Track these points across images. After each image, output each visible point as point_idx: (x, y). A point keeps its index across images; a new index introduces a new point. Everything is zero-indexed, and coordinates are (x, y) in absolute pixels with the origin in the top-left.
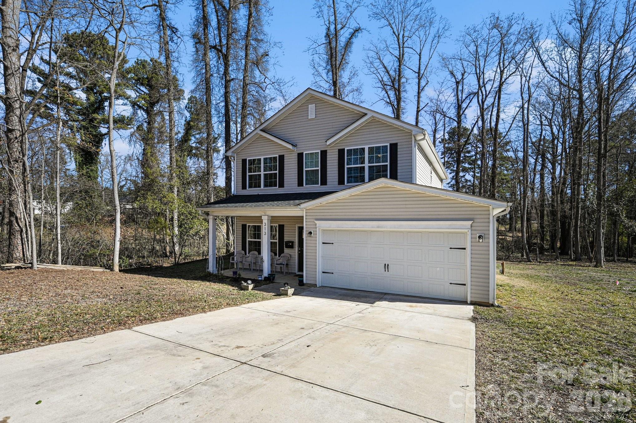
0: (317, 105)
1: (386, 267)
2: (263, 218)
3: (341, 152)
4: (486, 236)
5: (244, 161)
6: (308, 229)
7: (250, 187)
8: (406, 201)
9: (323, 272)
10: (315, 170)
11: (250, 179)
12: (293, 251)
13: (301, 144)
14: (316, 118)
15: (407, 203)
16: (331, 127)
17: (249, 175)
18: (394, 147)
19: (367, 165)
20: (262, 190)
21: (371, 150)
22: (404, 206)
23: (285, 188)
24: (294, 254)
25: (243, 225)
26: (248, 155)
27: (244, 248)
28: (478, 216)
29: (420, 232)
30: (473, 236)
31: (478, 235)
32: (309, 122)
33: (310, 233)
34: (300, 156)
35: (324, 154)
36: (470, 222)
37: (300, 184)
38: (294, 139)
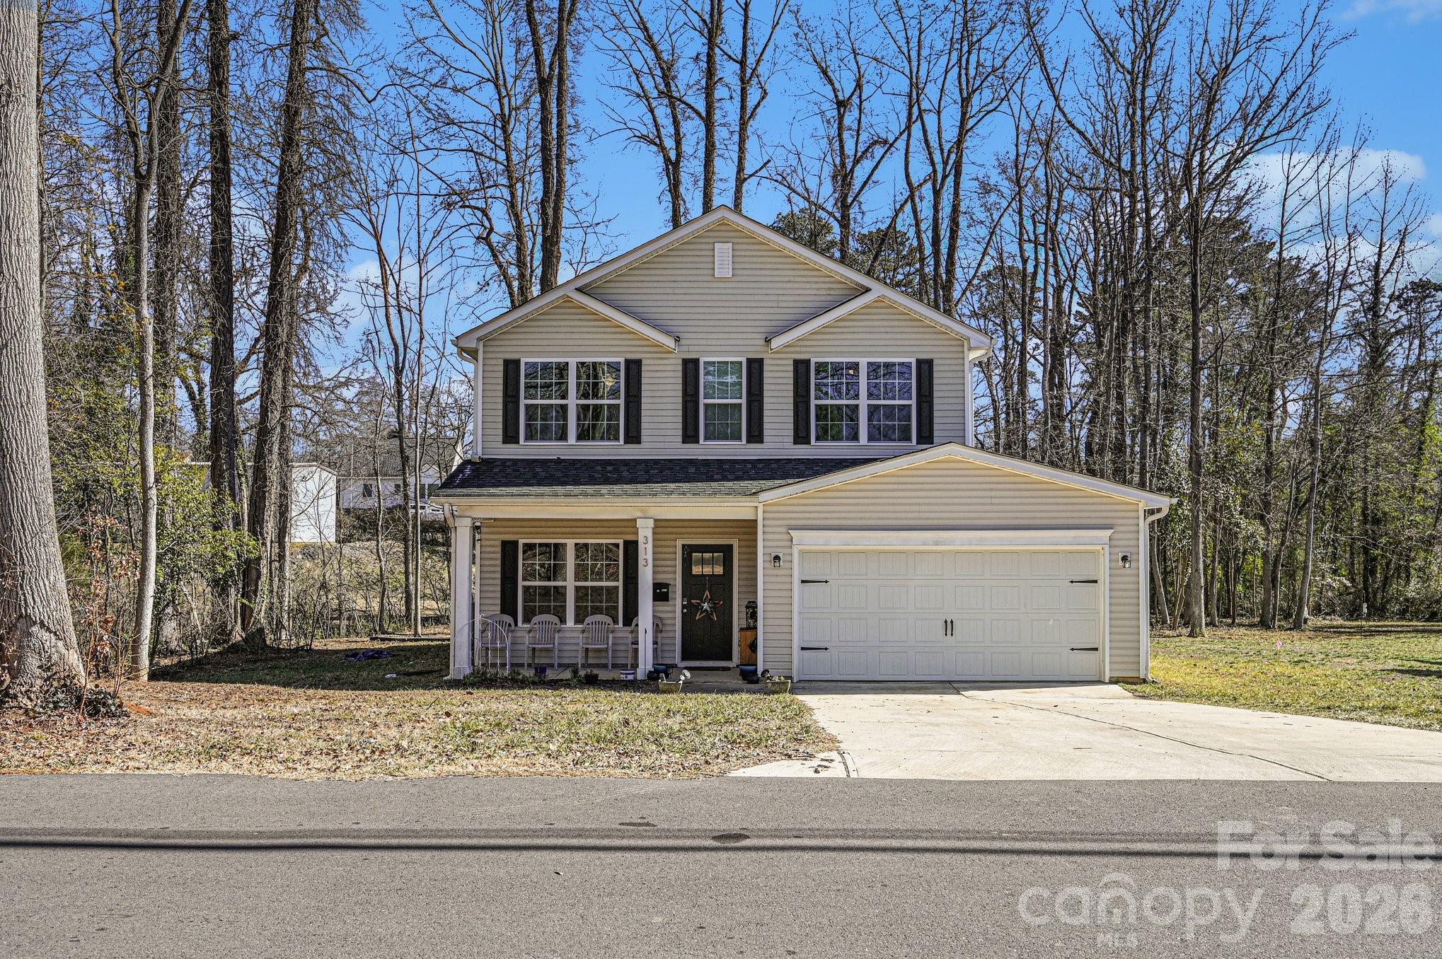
0: (737, 247)
1: (949, 626)
2: (639, 523)
3: (801, 367)
4: (1134, 557)
5: (511, 367)
6: (769, 551)
7: (529, 437)
8: (991, 490)
9: (803, 649)
10: (732, 405)
11: (530, 417)
12: (669, 609)
13: (688, 335)
14: (736, 279)
15: (993, 494)
16: (775, 304)
17: (528, 407)
18: (925, 367)
19: (863, 402)
20: (572, 448)
21: (874, 368)
22: (988, 500)
23: (643, 445)
24: (670, 615)
25: (504, 543)
26: (524, 349)
27: (508, 606)
28: (1120, 521)
29: (1016, 552)
30: (1114, 557)
31: (1121, 555)
32: (715, 285)
33: (777, 558)
34: (690, 368)
35: (755, 367)
36: (1108, 533)
37: (690, 435)
38: (670, 323)
